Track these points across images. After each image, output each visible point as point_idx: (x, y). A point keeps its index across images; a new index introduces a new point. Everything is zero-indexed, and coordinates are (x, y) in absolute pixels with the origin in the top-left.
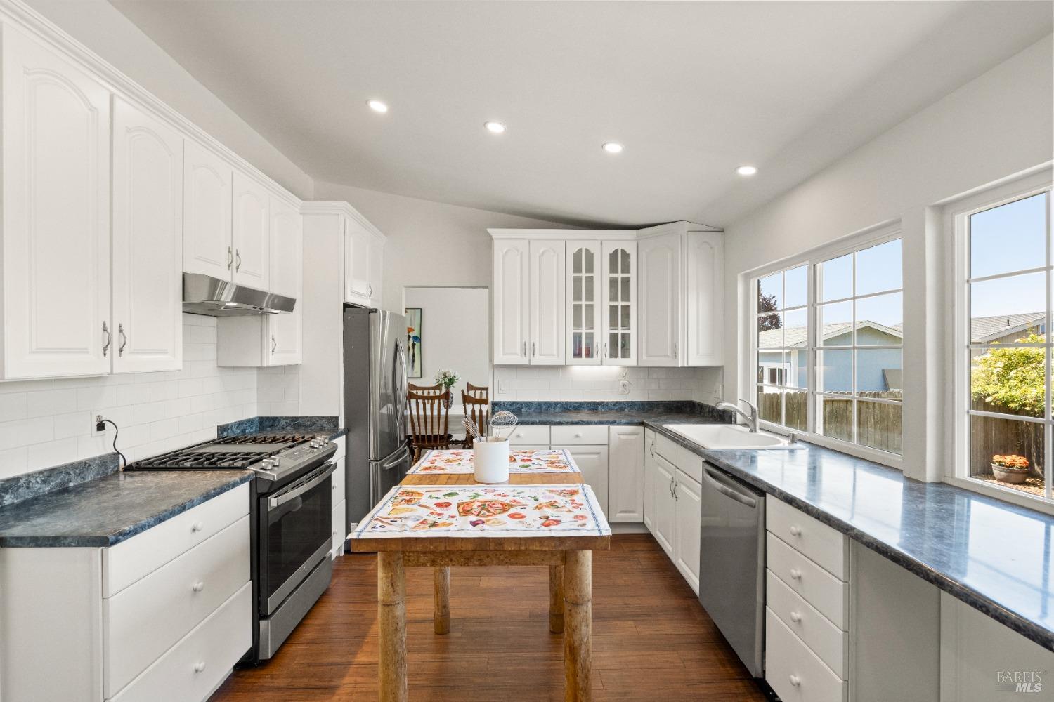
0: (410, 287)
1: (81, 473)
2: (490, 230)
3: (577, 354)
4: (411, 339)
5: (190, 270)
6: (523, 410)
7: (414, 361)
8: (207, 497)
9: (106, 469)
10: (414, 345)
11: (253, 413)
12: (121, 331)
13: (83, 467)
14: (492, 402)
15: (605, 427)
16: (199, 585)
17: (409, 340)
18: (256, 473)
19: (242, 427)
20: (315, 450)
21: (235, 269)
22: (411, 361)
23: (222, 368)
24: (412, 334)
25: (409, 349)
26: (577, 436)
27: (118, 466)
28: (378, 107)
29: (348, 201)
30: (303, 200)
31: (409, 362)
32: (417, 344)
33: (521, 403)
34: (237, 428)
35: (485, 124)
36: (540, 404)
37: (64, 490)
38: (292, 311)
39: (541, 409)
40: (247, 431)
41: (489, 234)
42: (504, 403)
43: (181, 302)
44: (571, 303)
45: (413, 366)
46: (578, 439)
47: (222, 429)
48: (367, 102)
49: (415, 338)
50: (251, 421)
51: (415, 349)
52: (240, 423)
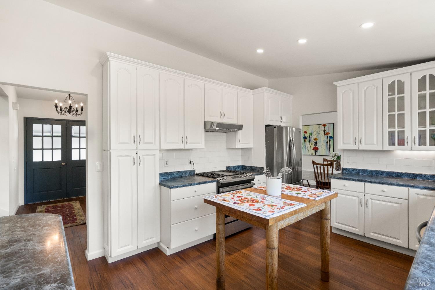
0: (304, 115)
1: (185, 173)
2: (335, 83)
3: (392, 143)
4: (328, 138)
5: (206, 120)
6: (360, 174)
7: (330, 148)
8: (199, 183)
9: (191, 174)
10: (330, 141)
11: (240, 164)
12: (186, 138)
13: (186, 172)
14: (342, 168)
15: (406, 189)
16: (196, 207)
17: (327, 138)
18: (218, 180)
19: (235, 168)
20: (245, 177)
21: (223, 118)
22: (328, 148)
23: (228, 149)
24: (329, 136)
25: (327, 142)
26: (383, 191)
27: (194, 173)
28: (260, 51)
29: (265, 86)
30: (252, 90)
31: (327, 148)
32: (332, 140)
33: (359, 170)
34: (233, 168)
35: (297, 41)
36: (371, 171)
37: (181, 177)
38: (242, 129)
39: (372, 174)
40: (237, 169)
41: (335, 85)
42: (349, 169)
43: (204, 129)
44: (387, 114)
45: (329, 150)
46: (383, 192)
47: (227, 168)
48: (256, 51)
49: (330, 137)
50: (239, 167)
51: (330, 142)
52: (234, 167)
